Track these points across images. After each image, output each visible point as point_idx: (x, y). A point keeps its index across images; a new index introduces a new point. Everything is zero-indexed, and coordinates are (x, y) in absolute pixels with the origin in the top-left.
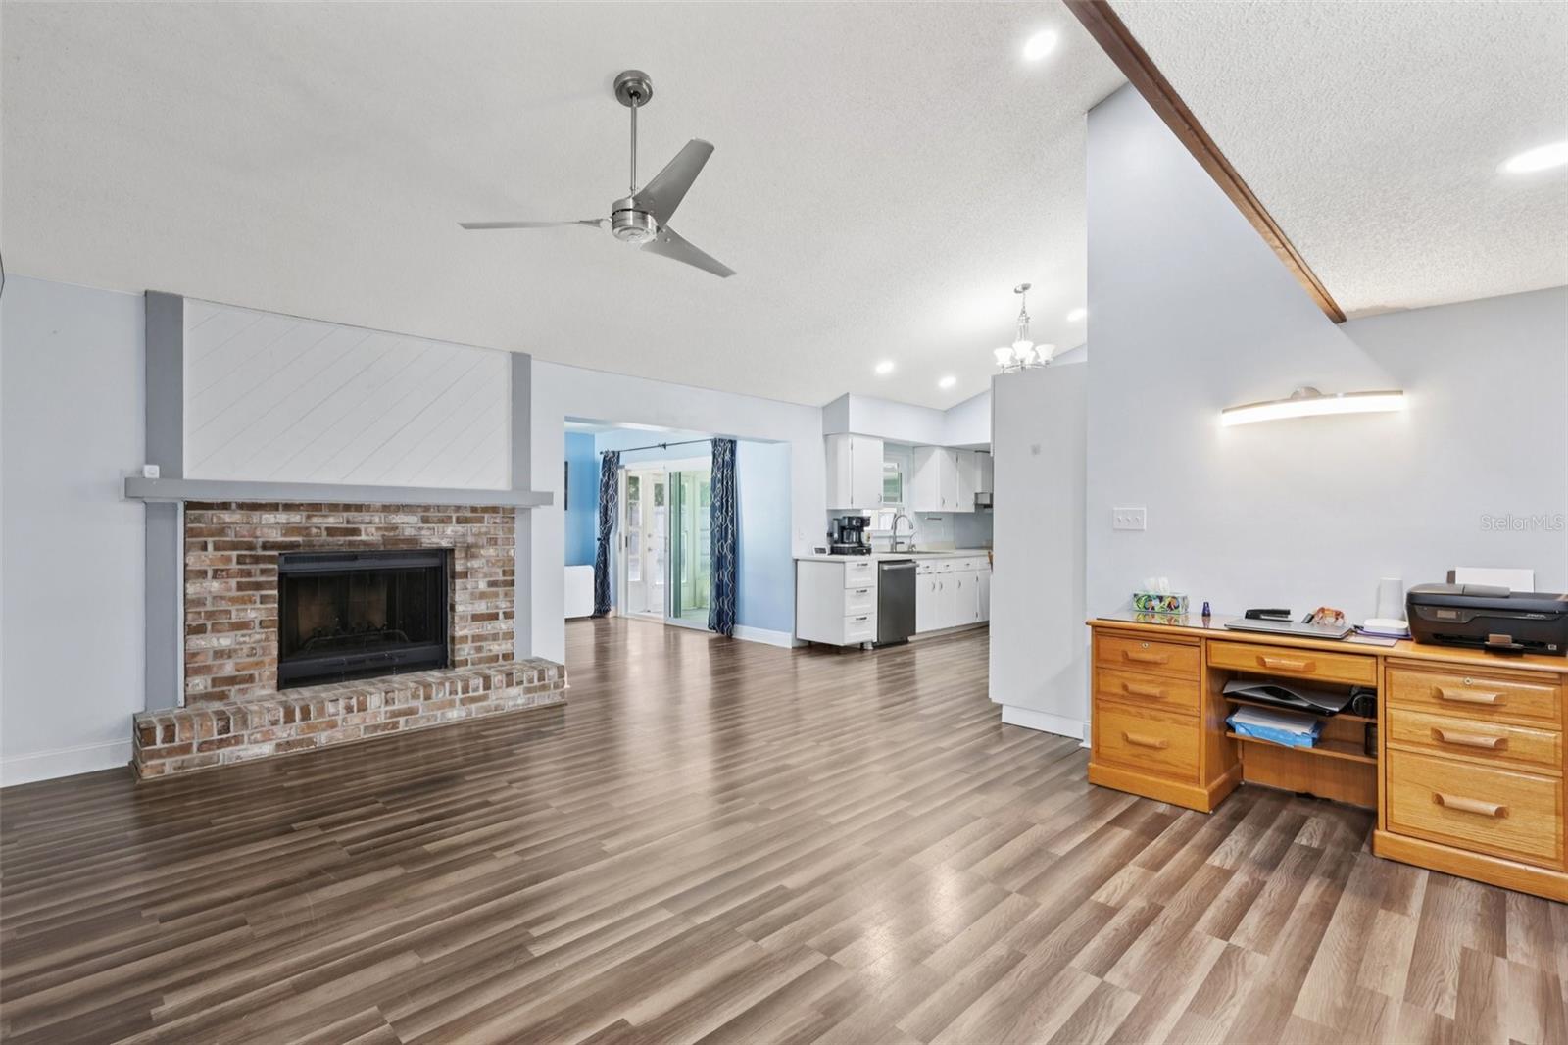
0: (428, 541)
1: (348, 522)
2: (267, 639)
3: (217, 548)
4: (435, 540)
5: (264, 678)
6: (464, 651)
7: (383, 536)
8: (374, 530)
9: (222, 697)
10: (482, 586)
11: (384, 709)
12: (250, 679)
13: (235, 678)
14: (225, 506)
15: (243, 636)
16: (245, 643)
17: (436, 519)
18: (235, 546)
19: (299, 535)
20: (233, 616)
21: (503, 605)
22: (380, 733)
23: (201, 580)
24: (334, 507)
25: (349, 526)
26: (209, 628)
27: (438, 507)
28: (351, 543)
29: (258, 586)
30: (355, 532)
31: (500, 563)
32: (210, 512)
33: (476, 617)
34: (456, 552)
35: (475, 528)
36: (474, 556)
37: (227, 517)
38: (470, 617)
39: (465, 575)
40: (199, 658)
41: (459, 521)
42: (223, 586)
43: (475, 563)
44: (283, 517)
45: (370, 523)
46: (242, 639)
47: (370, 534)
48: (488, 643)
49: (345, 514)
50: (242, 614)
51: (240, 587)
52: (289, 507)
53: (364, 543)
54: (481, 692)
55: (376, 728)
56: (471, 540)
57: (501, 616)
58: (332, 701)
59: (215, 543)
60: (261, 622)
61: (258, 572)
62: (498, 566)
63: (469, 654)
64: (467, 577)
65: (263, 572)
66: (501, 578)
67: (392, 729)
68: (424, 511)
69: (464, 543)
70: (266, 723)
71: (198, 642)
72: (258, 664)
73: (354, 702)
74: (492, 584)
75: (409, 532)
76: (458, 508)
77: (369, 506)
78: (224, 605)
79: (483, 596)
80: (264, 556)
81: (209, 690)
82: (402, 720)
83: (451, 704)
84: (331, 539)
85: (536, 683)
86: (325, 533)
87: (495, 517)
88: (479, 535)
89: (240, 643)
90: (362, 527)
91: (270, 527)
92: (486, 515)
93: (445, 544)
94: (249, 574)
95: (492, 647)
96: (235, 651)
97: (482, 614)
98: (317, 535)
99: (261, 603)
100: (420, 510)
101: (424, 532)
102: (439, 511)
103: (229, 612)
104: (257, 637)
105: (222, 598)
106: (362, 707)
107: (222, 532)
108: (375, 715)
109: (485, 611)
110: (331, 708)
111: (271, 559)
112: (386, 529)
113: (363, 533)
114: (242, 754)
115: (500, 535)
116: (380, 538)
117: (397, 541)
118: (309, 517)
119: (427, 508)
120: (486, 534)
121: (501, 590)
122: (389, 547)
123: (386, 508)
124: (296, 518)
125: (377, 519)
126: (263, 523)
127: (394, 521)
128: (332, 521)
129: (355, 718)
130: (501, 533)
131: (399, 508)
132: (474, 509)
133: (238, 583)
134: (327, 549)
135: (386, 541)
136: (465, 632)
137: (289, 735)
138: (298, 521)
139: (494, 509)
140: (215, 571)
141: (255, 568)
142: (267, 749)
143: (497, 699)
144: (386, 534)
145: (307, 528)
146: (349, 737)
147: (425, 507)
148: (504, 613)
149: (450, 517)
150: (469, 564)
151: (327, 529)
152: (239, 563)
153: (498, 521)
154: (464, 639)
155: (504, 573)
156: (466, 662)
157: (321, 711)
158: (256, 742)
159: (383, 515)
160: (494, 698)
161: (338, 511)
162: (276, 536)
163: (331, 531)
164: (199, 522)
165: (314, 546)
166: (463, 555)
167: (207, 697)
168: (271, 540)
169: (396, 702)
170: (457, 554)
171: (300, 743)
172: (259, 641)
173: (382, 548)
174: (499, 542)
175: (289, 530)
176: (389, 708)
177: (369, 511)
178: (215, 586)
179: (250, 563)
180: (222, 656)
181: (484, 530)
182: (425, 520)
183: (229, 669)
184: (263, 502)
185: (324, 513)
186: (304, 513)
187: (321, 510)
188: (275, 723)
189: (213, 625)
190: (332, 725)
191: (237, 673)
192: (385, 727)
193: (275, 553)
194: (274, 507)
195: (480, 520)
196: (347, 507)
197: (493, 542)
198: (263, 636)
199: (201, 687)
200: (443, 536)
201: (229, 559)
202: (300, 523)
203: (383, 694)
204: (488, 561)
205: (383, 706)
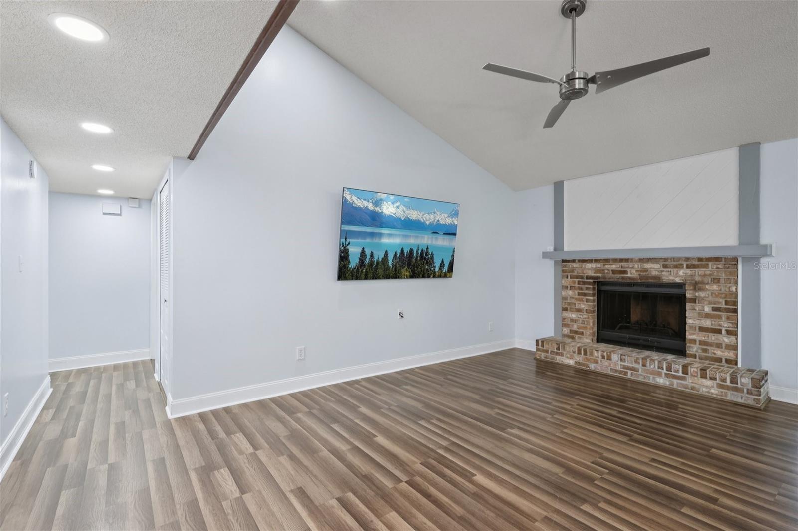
0: (667, 279)
1: (622, 267)
2: (588, 318)
3: (571, 278)
4: (671, 278)
5: (587, 335)
6: (692, 349)
7: (640, 275)
8: (634, 272)
9: (573, 338)
10: (707, 309)
11: (620, 363)
12: (582, 334)
13: (577, 331)
14: (574, 261)
15: (580, 315)
16: (580, 318)
17: (672, 265)
18: (577, 277)
19: (600, 273)
20: (577, 306)
21: (725, 325)
22: (618, 374)
23: (566, 290)
24: (615, 260)
25: (622, 269)
26: (569, 309)
27: (674, 259)
28: (623, 278)
29: (585, 295)
30: (625, 272)
31: (723, 296)
32: (569, 263)
33: (702, 329)
34: (687, 286)
35: (702, 271)
36: (700, 290)
37: (575, 265)
38: (697, 328)
39: (694, 301)
40: (566, 320)
41: (688, 267)
42: (573, 293)
43: (702, 294)
44: (594, 265)
45: (633, 268)
46: (579, 316)
47: (633, 273)
48: (712, 348)
49: (620, 264)
50: (579, 305)
51: (579, 294)
52: (596, 261)
53: (630, 278)
54: (680, 374)
55: (616, 371)
56: (697, 279)
57: (724, 332)
58: (596, 350)
59: (570, 276)
60: (586, 310)
61: (585, 289)
62: (721, 298)
63: (697, 351)
64: (695, 302)
65: (587, 289)
66: (724, 306)
67: (624, 374)
68: (665, 261)
69: (692, 280)
70: (571, 351)
71: (566, 314)
72: (585, 328)
73: (605, 354)
74: (715, 309)
75: (654, 273)
76: (687, 259)
77: (632, 259)
78: (573, 301)
79: (707, 316)
80: (587, 282)
81: (569, 334)
82: (630, 372)
83: (660, 374)
84: (613, 276)
85: (728, 383)
86: (611, 273)
87: (719, 264)
88: (705, 276)
89: (578, 318)
90: (629, 270)
91: (589, 269)
92: (710, 264)
93: (678, 280)
94: (581, 289)
95: (715, 352)
96: (577, 320)
97: (708, 328)
98: (608, 274)
99: (586, 302)
100: (661, 260)
101: (663, 273)
102: (674, 261)
103: (575, 304)
104: (585, 316)
105: (573, 298)
106: (609, 358)
107: (572, 271)
108: (616, 364)
109: (710, 327)
110: (595, 353)
111: (589, 283)
112: (641, 271)
113: (629, 273)
114: (564, 360)
115: (723, 276)
116: (638, 276)
117: (647, 278)
118: (604, 265)
119: (666, 259)
120: (710, 275)
121: (724, 315)
122: (643, 281)
123: (641, 260)
124: (599, 265)
125: (636, 266)
126: (587, 267)
127: (645, 267)
128: (614, 267)
129: (606, 362)
130: (723, 275)
131: (648, 260)
132: (700, 259)
133: (578, 293)
134: (612, 280)
135: (641, 277)
136: (694, 337)
137: (579, 360)
138: (600, 267)
139: (717, 259)
140: (570, 287)
141: (584, 287)
142: (571, 362)
143: (692, 383)
144: (642, 274)
145: (603, 270)
146: (603, 370)
147: (664, 258)
148: (726, 330)
149: (683, 264)
150: (697, 294)
151: (612, 271)
152: (578, 284)
153: (720, 266)
154: (694, 341)
155: (726, 303)
156: (695, 356)
157: (592, 354)
158: (567, 357)
159: (640, 263)
160: (691, 381)
161: (617, 262)
162: (591, 274)
163: (614, 272)
164: (566, 267)
165: (606, 278)
166: (691, 288)
167: (568, 336)
168: (589, 275)
169: (626, 362)
170: (687, 287)
171: (583, 365)
172: (585, 318)
173: (640, 281)
174: (722, 281)
175: (597, 271)
176: (623, 363)
177: (632, 262)
178: (570, 293)
179: (582, 285)
180: (573, 321)
181: (708, 273)
182: (665, 266)
183: (575, 327)
184: (587, 259)
185: (611, 263)
186: (602, 263)
187: (609, 262)
188: (574, 352)
189: (570, 308)
190: (597, 362)
191: (577, 330)
192: (621, 372)
193: (591, 281)
194: (590, 261)
195: (706, 266)
196: (621, 260)
197: (716, 281)
198: (587, 316)
199: (566, 332)
200: (677, 275)
201: (574, 282)
202: (601, 268)
203: (620, 355)
204: (712, 293)
205: (619, 361)
